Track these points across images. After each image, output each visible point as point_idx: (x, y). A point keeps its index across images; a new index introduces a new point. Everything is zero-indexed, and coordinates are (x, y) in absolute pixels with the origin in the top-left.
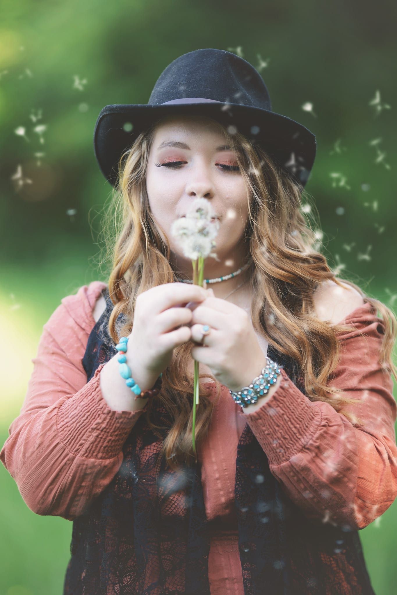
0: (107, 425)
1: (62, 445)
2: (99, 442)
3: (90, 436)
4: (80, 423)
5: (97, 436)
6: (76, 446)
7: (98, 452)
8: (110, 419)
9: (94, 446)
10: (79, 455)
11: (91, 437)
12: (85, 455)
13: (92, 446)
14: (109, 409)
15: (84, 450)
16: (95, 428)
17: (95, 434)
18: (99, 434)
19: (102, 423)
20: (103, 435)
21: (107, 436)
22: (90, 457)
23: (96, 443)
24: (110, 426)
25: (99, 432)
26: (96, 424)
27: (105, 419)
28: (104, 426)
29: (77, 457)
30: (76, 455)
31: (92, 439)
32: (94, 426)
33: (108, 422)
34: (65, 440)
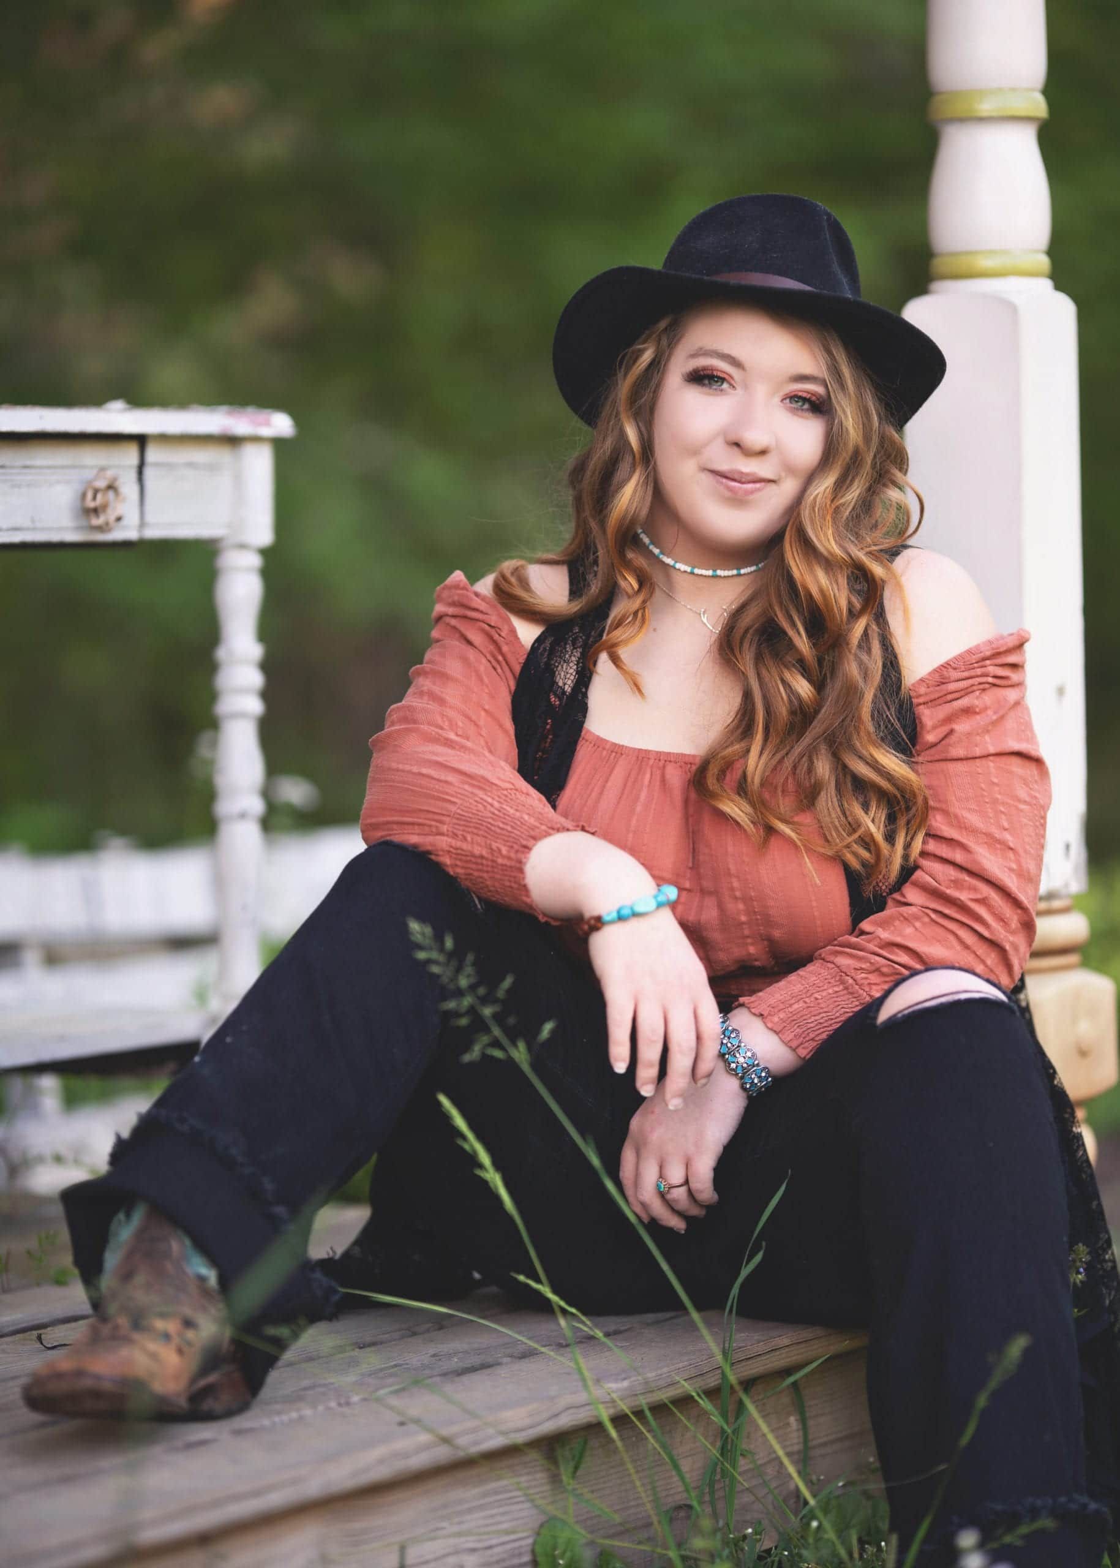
0: (502, 865)
1: (453, 808)
2: (476, 863)
3: (481, 846)
4: (492, 822)
5: (482, 857)
6: (459, 830)
7: (463, 867)
8: (511, 867)
9: (469, 858)
10: (450, 840)
11: (480, 849)
12: (451, 849)
13: (466, 856)
14: (524, 860)
15: (459, 844)
16: (491, 849)
17: (484, 853)
18: (487, 859)
19: (503, 857)
20: (487, 866)
21: (487, 872)
22: (451, 857)
23: (473, 860)
24: (502, 870)
25: (490, 857)
26: (498, 848)
27: (509, 858)
28: (500, 861)
29: (445, 838)
30: (447, 835)
31: (477, 851)
32: (494, 845)
33: (506, 865)
34: (463, 810)
